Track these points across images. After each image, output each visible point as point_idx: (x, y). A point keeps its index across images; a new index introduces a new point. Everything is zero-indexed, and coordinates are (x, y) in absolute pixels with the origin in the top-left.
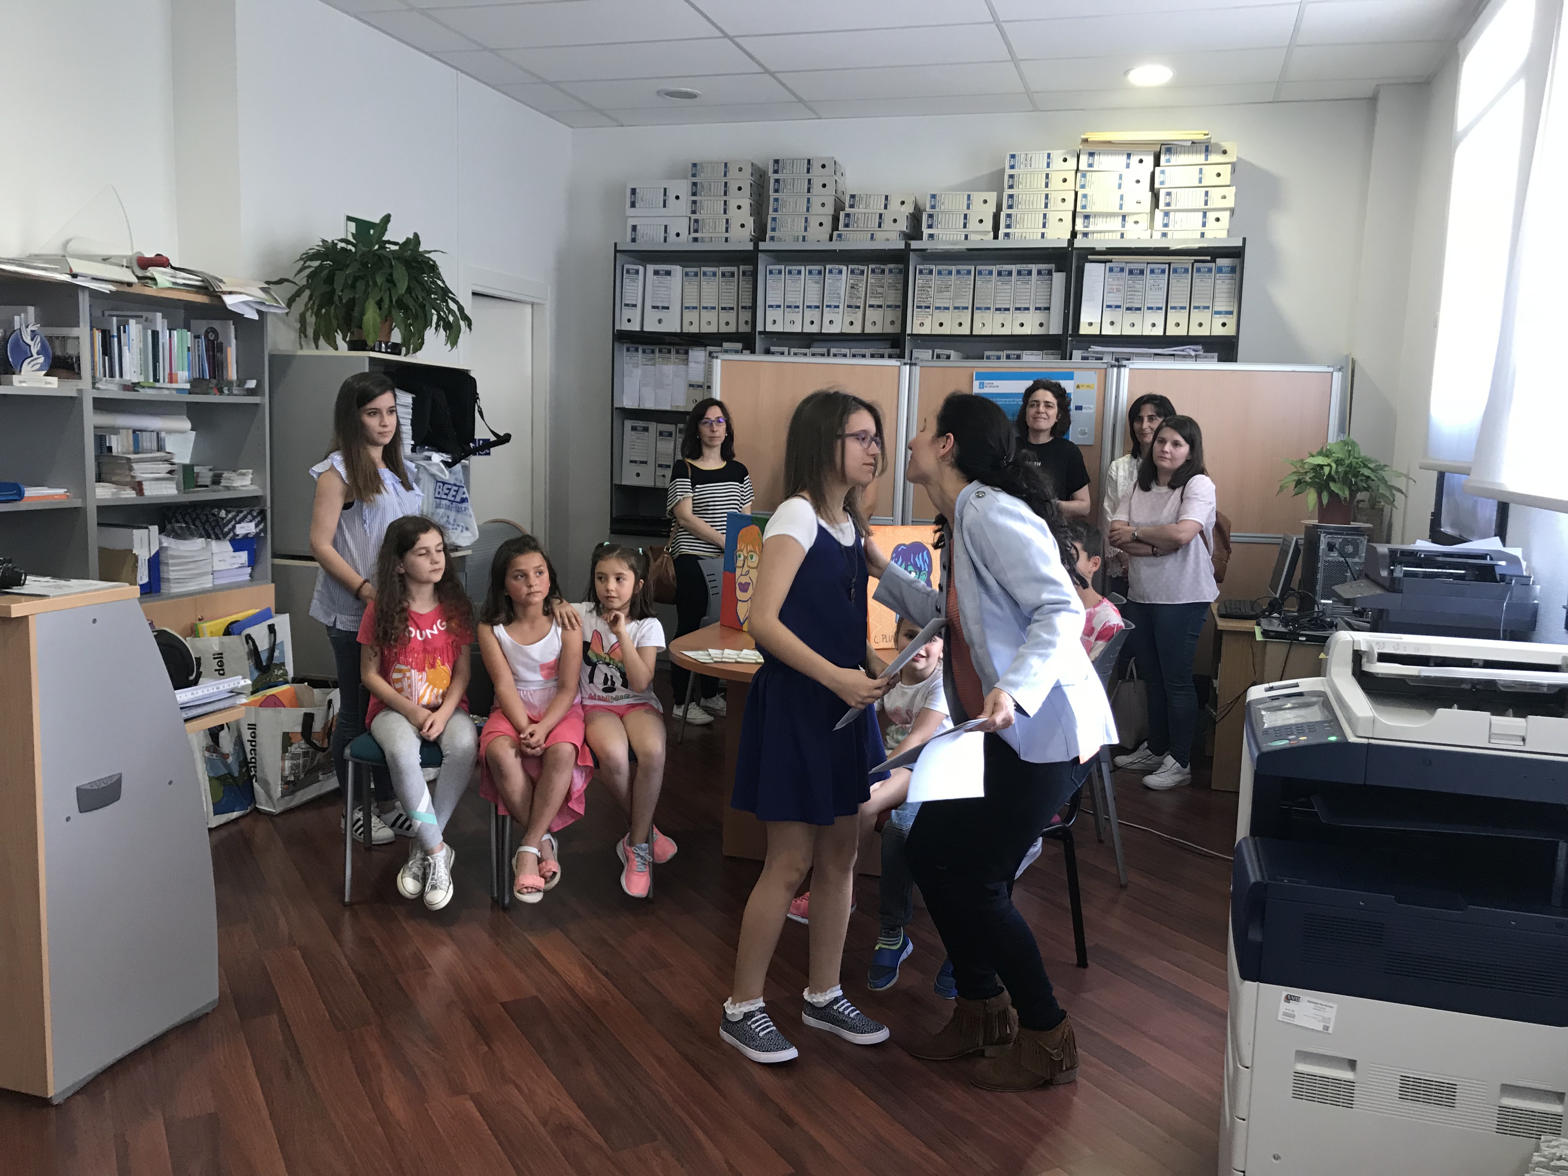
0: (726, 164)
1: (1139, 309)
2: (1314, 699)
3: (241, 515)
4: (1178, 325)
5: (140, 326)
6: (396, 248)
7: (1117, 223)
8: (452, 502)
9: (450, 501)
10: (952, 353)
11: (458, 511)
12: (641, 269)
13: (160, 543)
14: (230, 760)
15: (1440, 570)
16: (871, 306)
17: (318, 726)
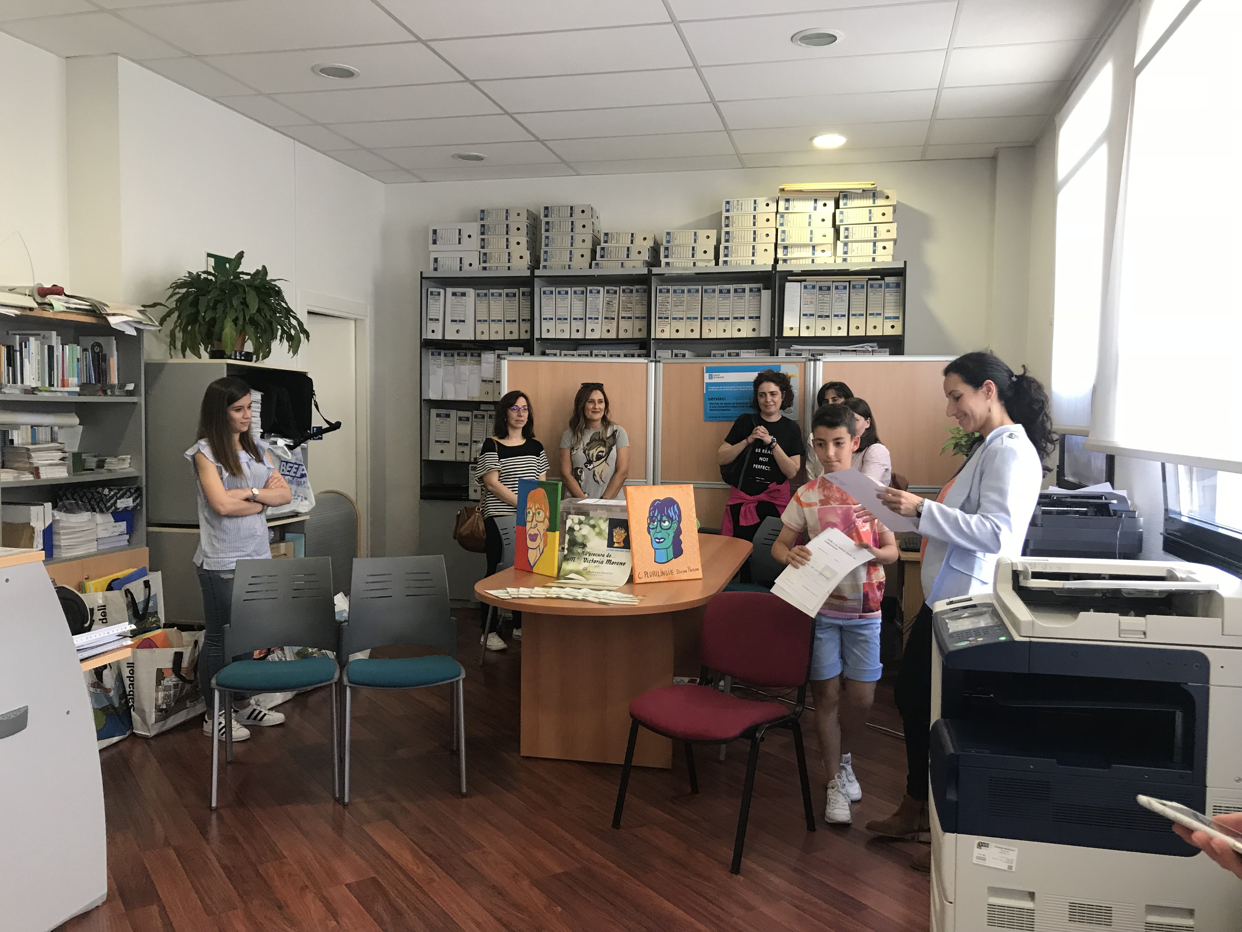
0: (507, 210)
1: (828, 316)
2: (985, 609)
3: (121, 492)
4: (858, 328)
5: (39, 342)
6: (249, 277)
7: (808, 252)
8: (295, 477)
9: (291, 476)
10: (687, 352)
11: (299, 484)
12: (442, 291)
13: (53, 516)
14: (112, 694)
15: (1069, 509)
16: (623, 318)
17: (185, 663)
